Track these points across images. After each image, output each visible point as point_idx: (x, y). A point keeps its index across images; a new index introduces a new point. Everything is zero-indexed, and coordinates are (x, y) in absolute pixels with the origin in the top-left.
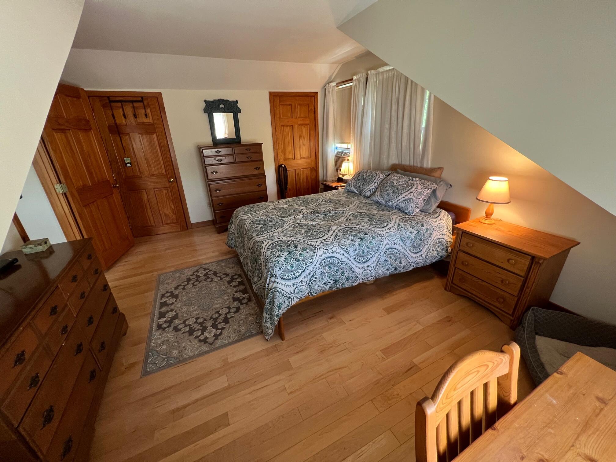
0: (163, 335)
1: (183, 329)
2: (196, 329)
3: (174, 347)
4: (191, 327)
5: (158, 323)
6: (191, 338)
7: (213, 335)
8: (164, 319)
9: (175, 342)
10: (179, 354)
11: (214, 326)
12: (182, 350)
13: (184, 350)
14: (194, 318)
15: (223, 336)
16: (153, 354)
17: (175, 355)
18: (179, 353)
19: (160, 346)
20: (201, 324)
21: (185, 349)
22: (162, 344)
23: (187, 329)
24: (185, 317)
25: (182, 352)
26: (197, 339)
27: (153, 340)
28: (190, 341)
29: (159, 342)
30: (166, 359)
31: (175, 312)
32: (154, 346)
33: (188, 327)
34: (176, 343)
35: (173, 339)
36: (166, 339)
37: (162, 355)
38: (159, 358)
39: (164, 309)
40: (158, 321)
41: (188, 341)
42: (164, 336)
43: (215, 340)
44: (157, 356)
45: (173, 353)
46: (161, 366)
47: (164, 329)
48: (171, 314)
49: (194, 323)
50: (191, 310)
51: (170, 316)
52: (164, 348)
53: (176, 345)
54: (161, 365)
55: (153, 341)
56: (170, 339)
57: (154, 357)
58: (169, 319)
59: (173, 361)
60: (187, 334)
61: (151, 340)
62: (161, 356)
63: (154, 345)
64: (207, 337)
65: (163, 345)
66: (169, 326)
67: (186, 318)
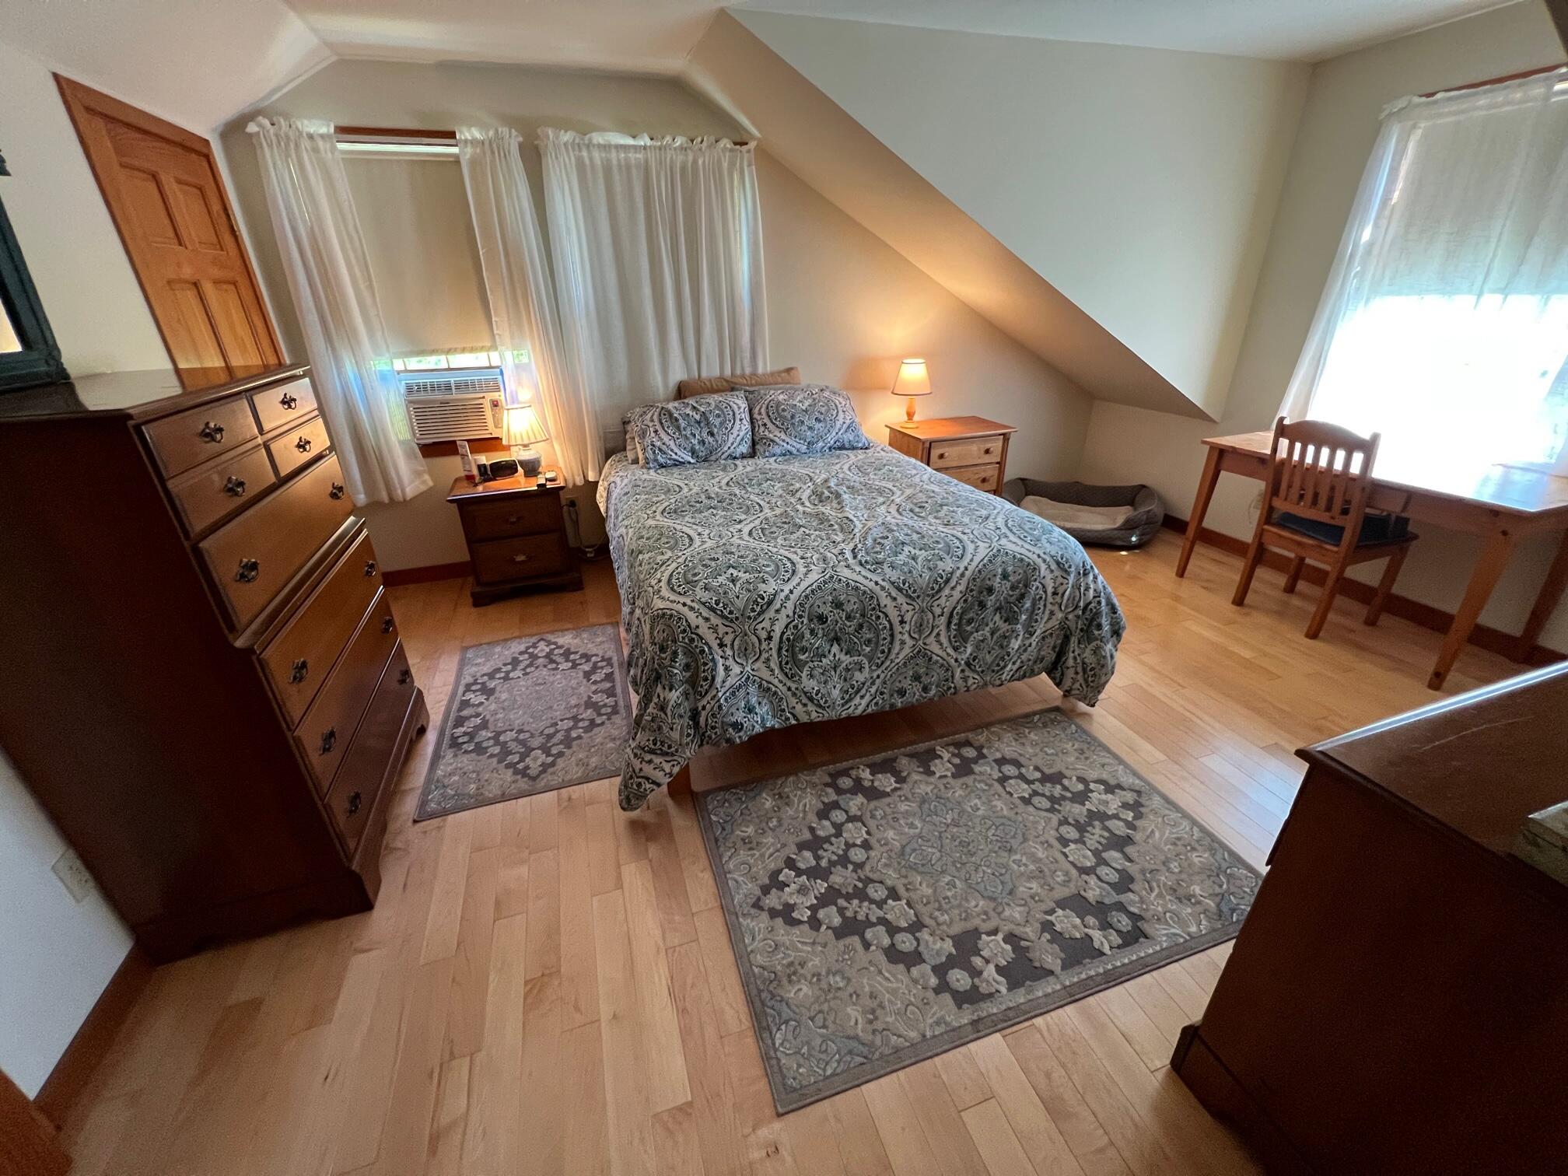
0: (1160, 909)
1: (1114, 865)
2: (1106, 834)
3: (1185, 864)
4: (1100, 848)
5: (1119, 947)
6: (1138, 837)
7: (1110, 796)
8: (1097, 935)
9: (1169, 869)
10: (1199, 848)
11: (1081, 798)
12: (1185, 846)
13: (1182, 842)
14: (1066, 850)
15: (1105, 776)
16: (1233, 910)
17: (1206, 855)
18: (1194, 849)
19: (1199, 903)
20: (1081, 828)
21: (1179, 839)
22: (1190, 900)
23: (1113, 855)
24: (1067, 874)
25: (1189, 845)
26: (1138, 823)
27: (1189, 935)
28: (1148, 837)
29: (1189, 910)
30: (1228, 871)
31: (1052, 912)
32: (1207, 917)
33: (1105, 855)
34: (1172, 866)
35: (1163, 878)
36: (1168, 897)
37: (1221, 886)
38: (1233, 889)
39: (1049, 956)
40: (1109, 952)
41: (1150, 841)
42: (1163, 906)
43: (1123, 789)
44: (1232, 897)
45: (1200, 862)
46: (1249, 874)
47: (1135, 918)
48: (1067, 922)
49: (1084, 843)
50: (1032, 867)
51: (1078, 921)
52: (1201, 890)
53: (1176, 864)
54: (1247, 877)
55: (1193, 929)
56: (1165, 884)
57: (1238, 904)
58: (1091, 920)
59: (1224, 854)
60: (1130, 850)
61: (1192, 938)
62: (1225, 886)
63: (1204, 922)
64: (1120, 804)
65: (1194, 896)
66: (1121, 907)
67: (1074, 872)
